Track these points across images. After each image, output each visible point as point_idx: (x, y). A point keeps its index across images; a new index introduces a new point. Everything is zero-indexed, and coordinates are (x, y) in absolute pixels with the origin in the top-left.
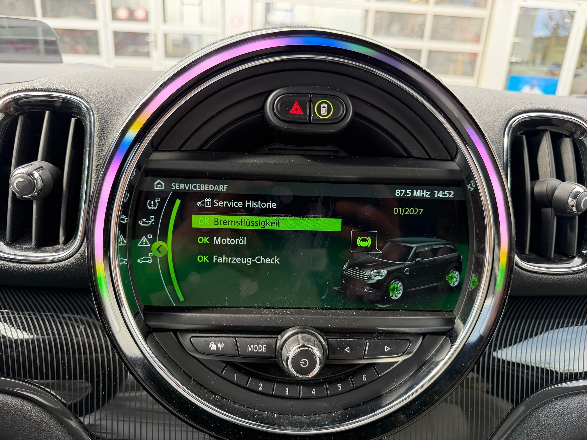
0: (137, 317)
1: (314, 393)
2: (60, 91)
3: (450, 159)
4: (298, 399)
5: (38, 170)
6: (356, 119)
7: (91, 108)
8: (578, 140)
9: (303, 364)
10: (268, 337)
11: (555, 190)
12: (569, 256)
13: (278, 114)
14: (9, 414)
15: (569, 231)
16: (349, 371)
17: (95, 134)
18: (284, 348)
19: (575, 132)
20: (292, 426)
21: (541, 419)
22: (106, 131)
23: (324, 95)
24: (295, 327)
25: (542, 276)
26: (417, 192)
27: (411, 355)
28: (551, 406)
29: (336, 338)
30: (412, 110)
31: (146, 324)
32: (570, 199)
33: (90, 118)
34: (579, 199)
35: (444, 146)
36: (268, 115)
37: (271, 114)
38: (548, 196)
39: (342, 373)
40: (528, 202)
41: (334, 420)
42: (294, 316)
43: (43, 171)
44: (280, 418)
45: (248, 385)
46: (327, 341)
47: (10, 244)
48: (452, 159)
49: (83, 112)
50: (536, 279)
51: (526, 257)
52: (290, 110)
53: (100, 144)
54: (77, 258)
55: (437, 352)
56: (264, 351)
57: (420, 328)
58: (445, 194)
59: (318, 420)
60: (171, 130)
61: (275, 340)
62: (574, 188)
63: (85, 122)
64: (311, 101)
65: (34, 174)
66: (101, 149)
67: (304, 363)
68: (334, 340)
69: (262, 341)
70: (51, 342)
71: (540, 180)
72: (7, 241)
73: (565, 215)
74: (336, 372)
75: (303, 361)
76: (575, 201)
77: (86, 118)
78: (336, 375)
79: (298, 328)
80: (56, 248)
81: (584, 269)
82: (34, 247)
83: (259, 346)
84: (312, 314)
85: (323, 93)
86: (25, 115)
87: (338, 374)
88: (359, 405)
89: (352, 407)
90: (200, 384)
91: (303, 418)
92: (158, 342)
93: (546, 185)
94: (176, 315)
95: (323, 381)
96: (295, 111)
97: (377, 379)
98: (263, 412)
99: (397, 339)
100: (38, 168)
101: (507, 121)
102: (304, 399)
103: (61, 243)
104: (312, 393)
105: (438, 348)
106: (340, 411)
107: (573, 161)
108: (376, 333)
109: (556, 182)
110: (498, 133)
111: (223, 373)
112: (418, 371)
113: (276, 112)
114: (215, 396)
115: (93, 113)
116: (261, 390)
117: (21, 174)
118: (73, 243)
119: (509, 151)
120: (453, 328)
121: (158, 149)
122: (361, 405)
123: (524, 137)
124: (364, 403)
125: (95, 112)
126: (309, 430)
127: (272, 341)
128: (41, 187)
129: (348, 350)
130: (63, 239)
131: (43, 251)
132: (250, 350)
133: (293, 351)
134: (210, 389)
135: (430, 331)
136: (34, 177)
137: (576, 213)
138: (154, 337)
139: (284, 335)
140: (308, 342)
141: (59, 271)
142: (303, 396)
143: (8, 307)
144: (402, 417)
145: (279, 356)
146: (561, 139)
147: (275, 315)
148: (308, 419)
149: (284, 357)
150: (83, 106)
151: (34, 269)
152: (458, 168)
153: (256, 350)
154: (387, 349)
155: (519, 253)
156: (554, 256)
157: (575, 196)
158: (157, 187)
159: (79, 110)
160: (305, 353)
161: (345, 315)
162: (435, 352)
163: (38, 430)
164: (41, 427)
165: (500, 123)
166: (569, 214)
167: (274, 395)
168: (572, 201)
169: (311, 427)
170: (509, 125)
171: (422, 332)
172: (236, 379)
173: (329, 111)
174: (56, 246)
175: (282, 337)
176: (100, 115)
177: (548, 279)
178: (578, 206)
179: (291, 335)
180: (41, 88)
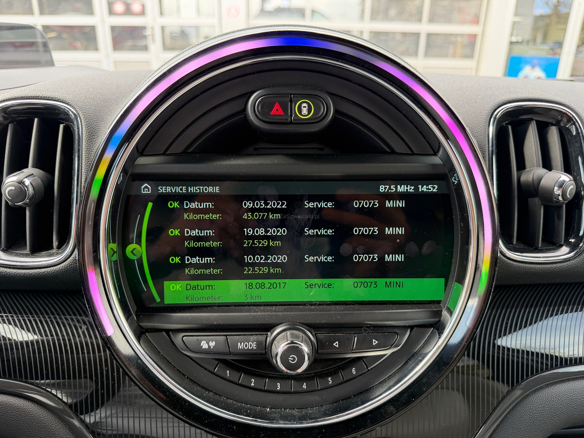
0: (130, 319)
1: (305, 387)
2: (48, 98)
3: (433, 153)
4: (290, 393)
5: (29, 177)
6: (339, 116)
7: (78, 114)
8: (564, 128)
9: (291, 360)
10: (258, 335)
11: (541, 180)
12: (557, 245)
13: (260, 115)
14: (12, 414)
15: (556, 220)
16: (339, 364)
17: (83, 140)
18: (274, 344)
19: (561, 120)
20: (284, 420)
21: (532, 406)
22: (94, 136)
23: (304, 95)
24: (284, 324)
25: (529, 265)
26: (401, 187)
27: (399, 347)
28: (541, 393)
29: (325, 334)
30: (393, 106)
31: (140, 326)
32: (556, 188)
33: (77, 124)
34: (564, 188)
35: (426, 140)
36: (250, 117)
37: (252, 116)
38: (534, 186)
39: (332, 367)
40: (514, 192)
41: (325, 413)
42: (283, 313)
43: (34, 178)
44: (273, 412)
45: (240, 381)
46: (316, 336)
47: (5, 250)
48: (435, 154)
49: (70, 118)
50: (523, 269)
51: (513, 247)
52: (271, 111)
53: (88, 149)
54: (71, 262)
55: (425, 344)
56: (254, 348)
57: (407, 321)
58: (429, 188)
59: (310, 414)
60: (155, 135)
61: (265, 336)
62: (560, 177)
63: (74, 129)
64: (291, 102)
65: (25, 181)
66: (89, 155)
67: (293, 359)
68: (323, 335)
69: (252, 338)
70: (50, 344)
71: (527, 170)
72: (3, 247)
73: (551, 204)
74: (326, 366)
75: (292, 358)
76: (561, 190)
77: (73, 124)
78: (327, 368)
79: (286, 325)
80: (51, 253)
81: (571, 257)
82: (29, 252)
83: (250, 343)
84: (301, 311)
85: (303, 93)
86: (15, 123)
87: (329, 368)
88: (350, 398)
89: (344, 400)
90: (194, 382)
91: (295, 412)
92: (151, 342)
93: (532, 175)
94: (167, 315)
95: (313, 375)
96: (276, 110)
97: (366, 372)
98: (256, 406)
99: (385, 333)
100: (29, 176)
101: (492, 111)
102: (295, 393)
103: (55, 248)
104: (303, 387)
105: (426, 340)
106: (331, 403)
107: (560, 149)
108: (363, 327)
109: (541, 171)
110: (483, 124)
111: (216, 370)
112: (406, 362)
113: (258, 114)
114: (209, 393)
115: (80, 119)
116: (253, 386)
117: (12, 183)
118: (67, 247)
119: (494, 142)
120: (440, 320)
121: (144, 154)
122: (352, 398)
123: (510, 127)
124: (355, 396)
125: (82, 118)
126: (300, 423)
127: (262, 338)
128: (33, 194)
129: (336, 344)
130: (57, 243)
131: (38, 257)
132: (241, 348)
133: (282, 348)
134: (204, 386)
135: (417, 324)
136: (24, 185)
137: (562, 202)
138: (147, 337)
139: (273, 332)
140: (296, 338)
141: (54, 275)
142: (294, 390)
143: (7, 311)
144: (392, 408)
145: (269, 352)
146: (548, 128)
147: (264, 312)
148: (300, 412)
149: (274, 353)
150: (71, 113)
151: (29, 274)
152: (441, 162)
153: (246, 347)
154: (375, 342)
155: (507, 244)
156: (541, 245)
157: (561, 185)
158: (144, 191)
159: (67, 116)
160: (293, 349)
161: (333, 311)
162: (423, 343)
163: (41, 429)
164: (43, 426)
165: (484, 114)
166: (555, 203)
167: (266, 390)
168: (558, 190)
169: (302, 421)
170: (494, 116)
171: (409, 325)
172: (228, 375)
173: (309, 111)
174: (50, 251)
175: (272, 334)
176: (87, 121)
177: (535, 268)
178: (564, 195)
179: (280, 332)
180: (28, 96)
